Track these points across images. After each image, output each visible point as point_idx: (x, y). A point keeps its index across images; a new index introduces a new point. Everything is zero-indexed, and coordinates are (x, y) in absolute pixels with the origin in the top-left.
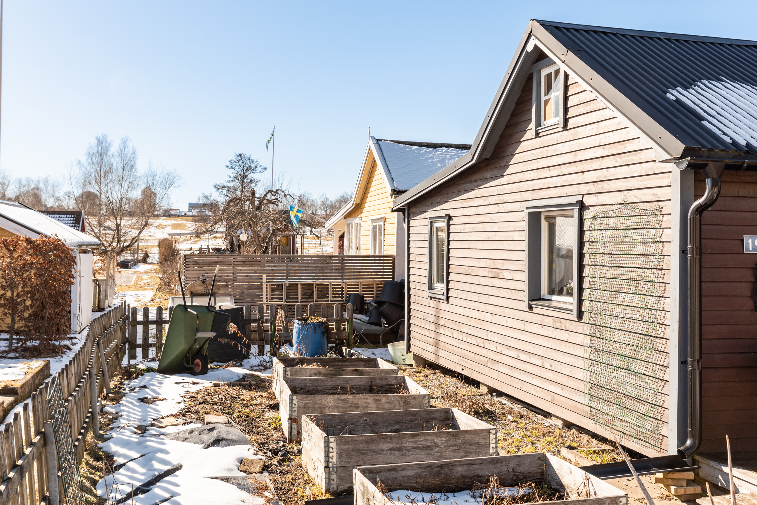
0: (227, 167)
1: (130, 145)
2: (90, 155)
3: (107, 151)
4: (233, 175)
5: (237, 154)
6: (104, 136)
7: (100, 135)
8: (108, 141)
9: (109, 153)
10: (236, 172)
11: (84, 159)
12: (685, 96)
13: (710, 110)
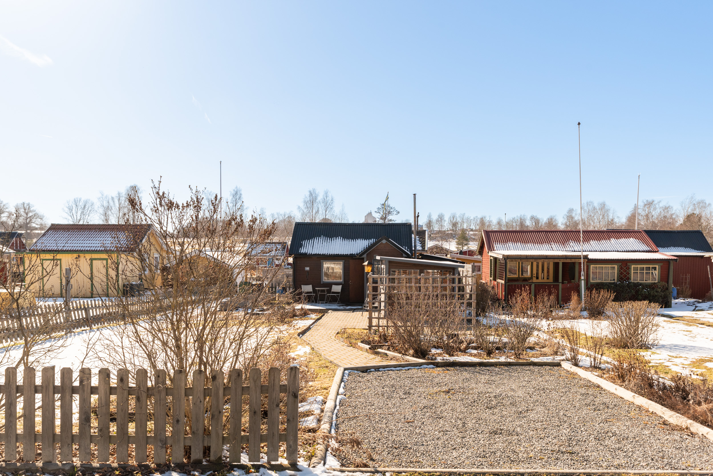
0: (376, 212)
1: (330, 195)
2: (306, 202)
3: (316, 199)
4: (379, 217)
5: (382, 204)
6: (314, 190)
7: (311, 189)
8: (316, 193)
9: (317, 201)
10: (381, 215)
11: (302, 205)
12: (305, 242)
13: (305, 245)
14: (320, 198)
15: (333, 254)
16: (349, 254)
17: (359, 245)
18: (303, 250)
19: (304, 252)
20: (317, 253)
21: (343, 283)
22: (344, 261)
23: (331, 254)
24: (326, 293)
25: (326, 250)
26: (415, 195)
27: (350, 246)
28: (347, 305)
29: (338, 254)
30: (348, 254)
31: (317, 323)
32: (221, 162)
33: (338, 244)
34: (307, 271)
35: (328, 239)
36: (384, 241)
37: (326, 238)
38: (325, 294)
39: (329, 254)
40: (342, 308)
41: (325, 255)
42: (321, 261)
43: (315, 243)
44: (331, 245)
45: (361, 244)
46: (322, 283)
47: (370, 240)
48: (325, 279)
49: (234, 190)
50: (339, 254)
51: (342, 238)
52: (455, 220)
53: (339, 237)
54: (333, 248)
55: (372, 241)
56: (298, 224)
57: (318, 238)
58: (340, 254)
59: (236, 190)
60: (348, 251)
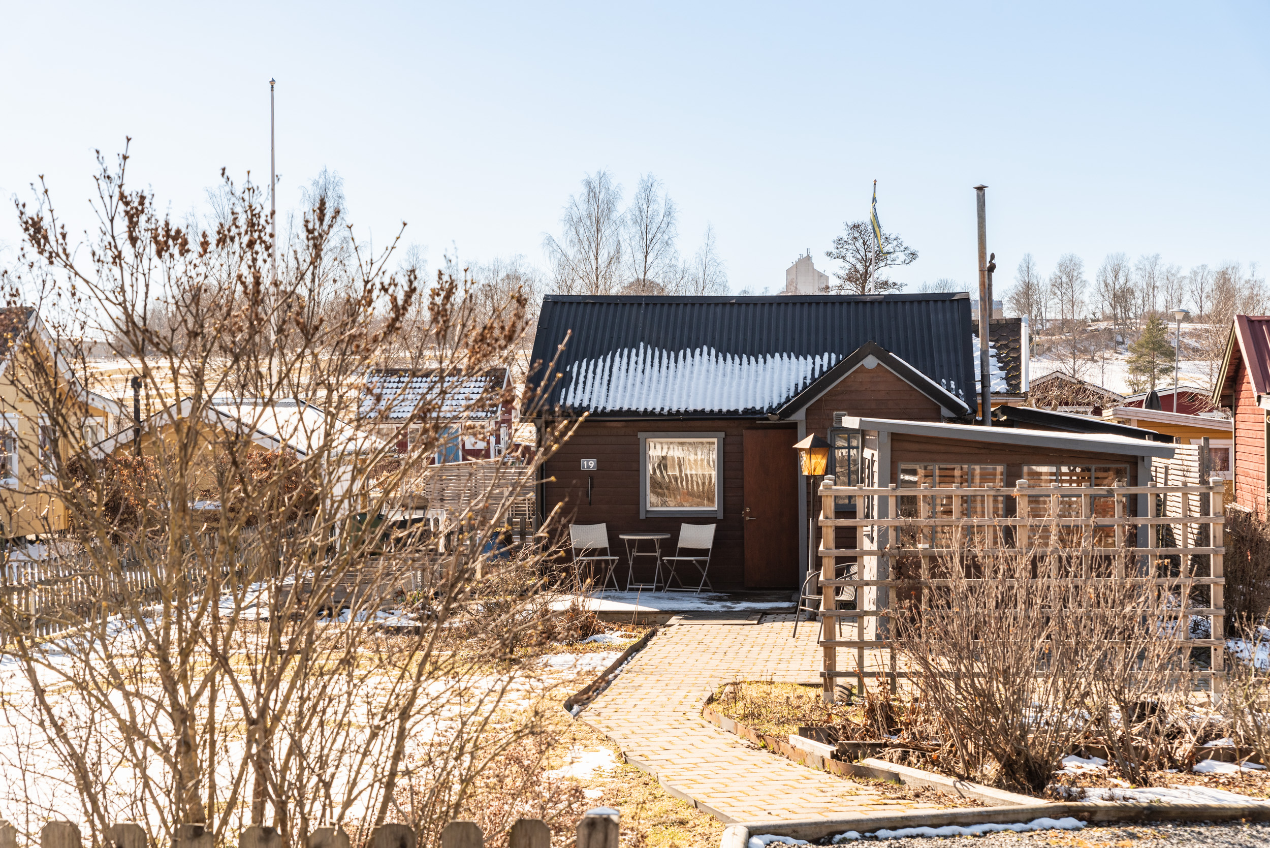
0: (829, 254)
1: (659, 194)
2: (574, 223)
3: (610, 210)
4: (843, 273)
5: (850, 224)
6: (602, 176)
7: (594, 177)
8: (612, 188)
9: (615, 216)
10: (848, 266)
11: (560, 232)
12: (580, 367)
13: (581, 379)
14: (625, 206)
15: (682, 410)
16: (741, 409)
17: (776, 376)
18: (573, 398)
19: (576, 405)
20: (625, 408)
21: (720, 516)
22: (723, 434)
23: (674, 409)
24: (657, 554)
25: (656, 398)
26: (980, 189)
27: (744, 381)
28: (737, 598)
29: (699, 408)
30: (736, 411)
31: (632, 662)
32: (273, 82)
33: (700, 371)
34: (590, 473)
35: (665, 354)
36: (871, 362)
37: (657, 353)
38: (655, 558)
39: (669, 411)
40: (717, 606)
41: (652, 413)
42: (641, 435)
43: (615, 369)
44: (675, 377)
45: (785, 373)
46: (642, 516)
47: (818, 357)
48: (653, 503)
49: (316, 183)
50: (703, 411)
51: (713, 351)
52: (1122, 280)
53: (705, 348)
54: (681, 388)
55: (825, 361)
56: (555, 303)
57: (626, 351)
58: (708, 409)
59: (321, 182)
60: (738, 398)
